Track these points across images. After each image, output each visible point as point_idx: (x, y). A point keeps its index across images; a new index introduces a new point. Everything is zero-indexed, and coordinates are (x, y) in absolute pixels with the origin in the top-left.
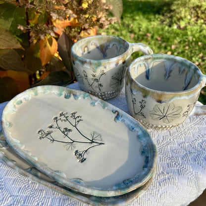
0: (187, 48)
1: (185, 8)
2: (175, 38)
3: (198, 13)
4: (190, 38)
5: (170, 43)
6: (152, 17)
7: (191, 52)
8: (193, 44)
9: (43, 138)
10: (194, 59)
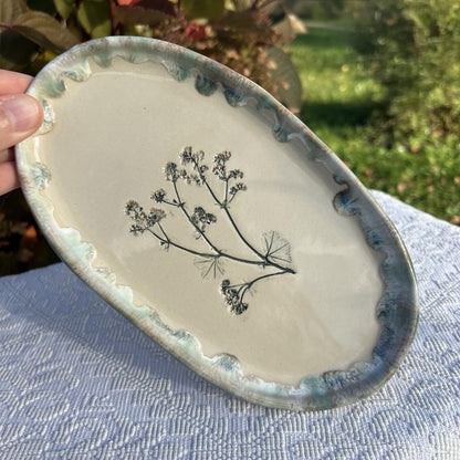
0: (431, 189)
1: (416, 111)
2: (402, 169)
3: (444, 123)
4: (436, 170)
5: (392, 181)
6: (348, 131)
7: (441, 197)
8: (444, 182)
9: (141, 230)
10: (449, 211)
